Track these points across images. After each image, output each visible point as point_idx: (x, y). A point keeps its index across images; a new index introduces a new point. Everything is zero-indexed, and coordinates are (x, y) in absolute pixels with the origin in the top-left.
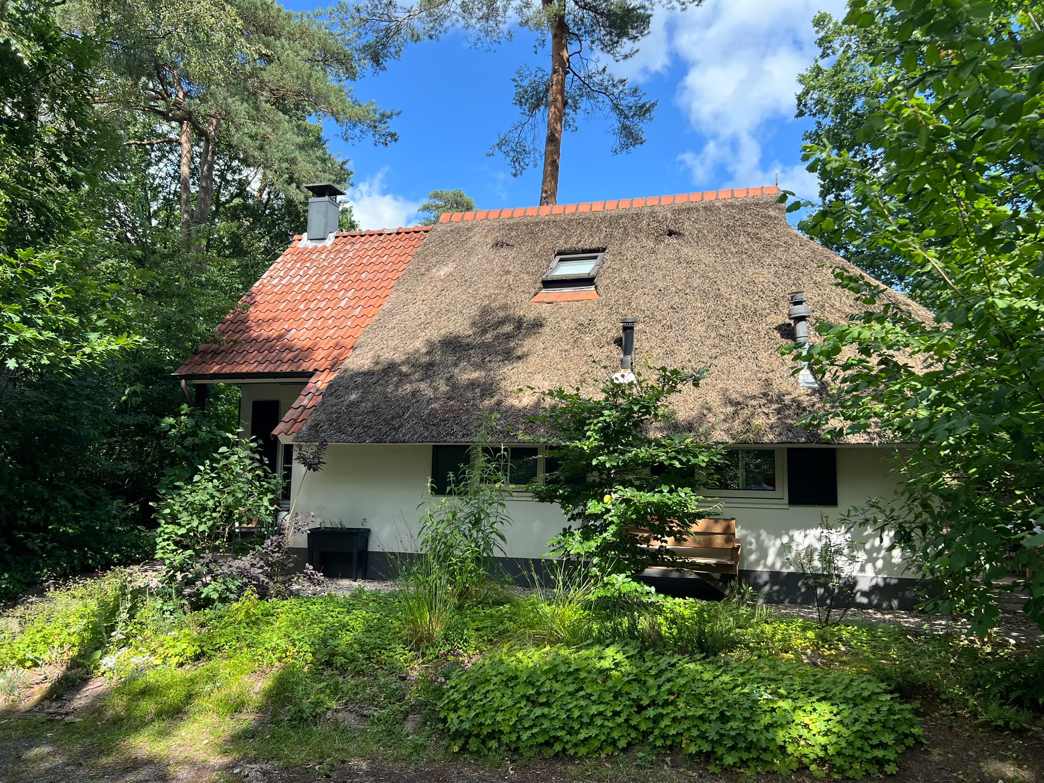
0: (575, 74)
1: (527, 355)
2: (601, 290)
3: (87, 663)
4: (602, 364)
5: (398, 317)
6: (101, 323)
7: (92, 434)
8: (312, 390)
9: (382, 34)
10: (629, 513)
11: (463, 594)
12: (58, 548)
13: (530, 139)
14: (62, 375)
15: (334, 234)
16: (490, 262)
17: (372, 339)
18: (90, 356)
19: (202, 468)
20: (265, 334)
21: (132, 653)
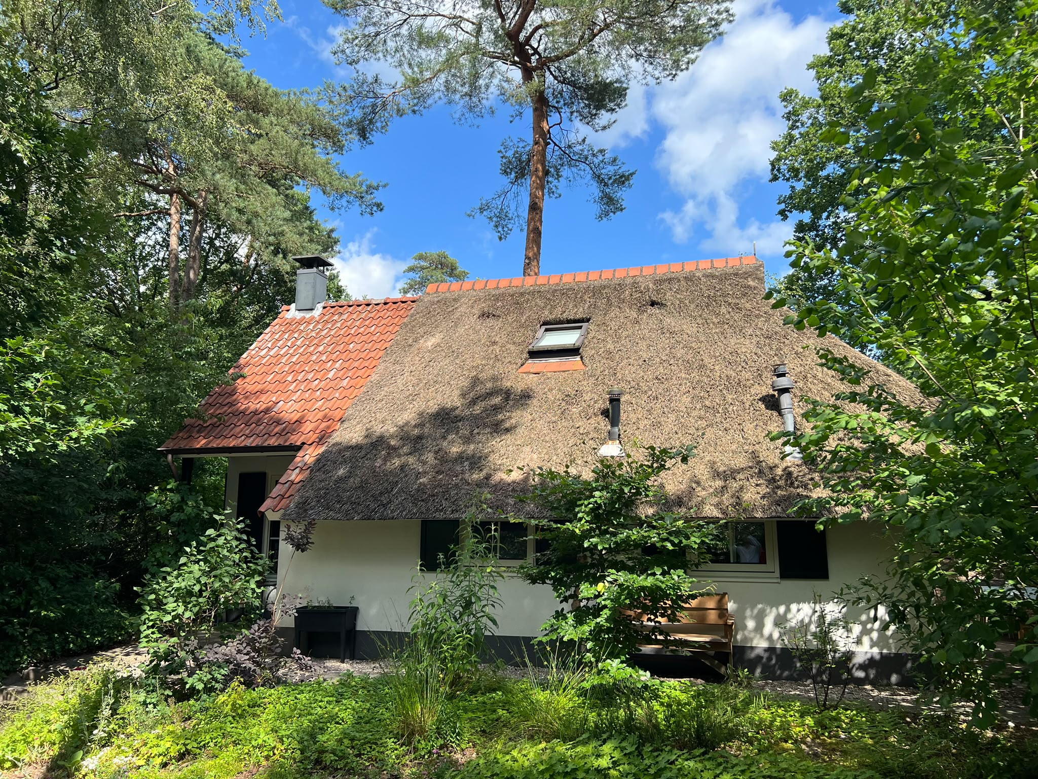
0: (555, 144)
1: (515, 427)
2: (587, 361)
3: (67, 765)
4: (590, 436)
5: (386, 389)
6: (89, 408)
7: (76, 512)
8: (299, 465)
9: (368, 110)
10: (623, 597)
11: (456, 682)
12: (38, 632)
13: (513, 207)
14: (48, 461)
15: (322, 304)
16: (477, 332)
17: (360, 411)
18: (77, 440)
19: (188, 549)
20: (253, 407)
21: (114, 752)
